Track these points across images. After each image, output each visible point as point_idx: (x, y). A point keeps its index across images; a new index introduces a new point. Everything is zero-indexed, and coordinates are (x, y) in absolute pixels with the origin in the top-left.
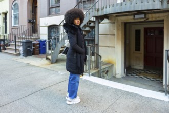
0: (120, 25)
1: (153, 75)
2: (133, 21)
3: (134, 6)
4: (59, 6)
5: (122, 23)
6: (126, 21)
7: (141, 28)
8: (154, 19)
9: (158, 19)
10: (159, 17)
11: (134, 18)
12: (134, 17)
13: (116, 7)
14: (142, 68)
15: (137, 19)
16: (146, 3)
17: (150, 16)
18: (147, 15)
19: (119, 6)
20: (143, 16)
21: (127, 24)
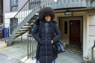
0: (56, 19)
1: (75, 48)
2: (64, 16)
3: (67, 5)
4: (18, 6)
5: (57, 17)
6: (60, 16)
7: (68, 20)
8: (77, 15)
9: (80, 15)
10: (80, 14)
11: (65, 15)
12: (65, 13)
13: (54, 5)
14: (68, 44)
15: (67, 15)
16: (76, 2)
17: (75, 13)
18: (73, 13)
19: (56, 4)
20: (70, 13)
21: (61, 18)
